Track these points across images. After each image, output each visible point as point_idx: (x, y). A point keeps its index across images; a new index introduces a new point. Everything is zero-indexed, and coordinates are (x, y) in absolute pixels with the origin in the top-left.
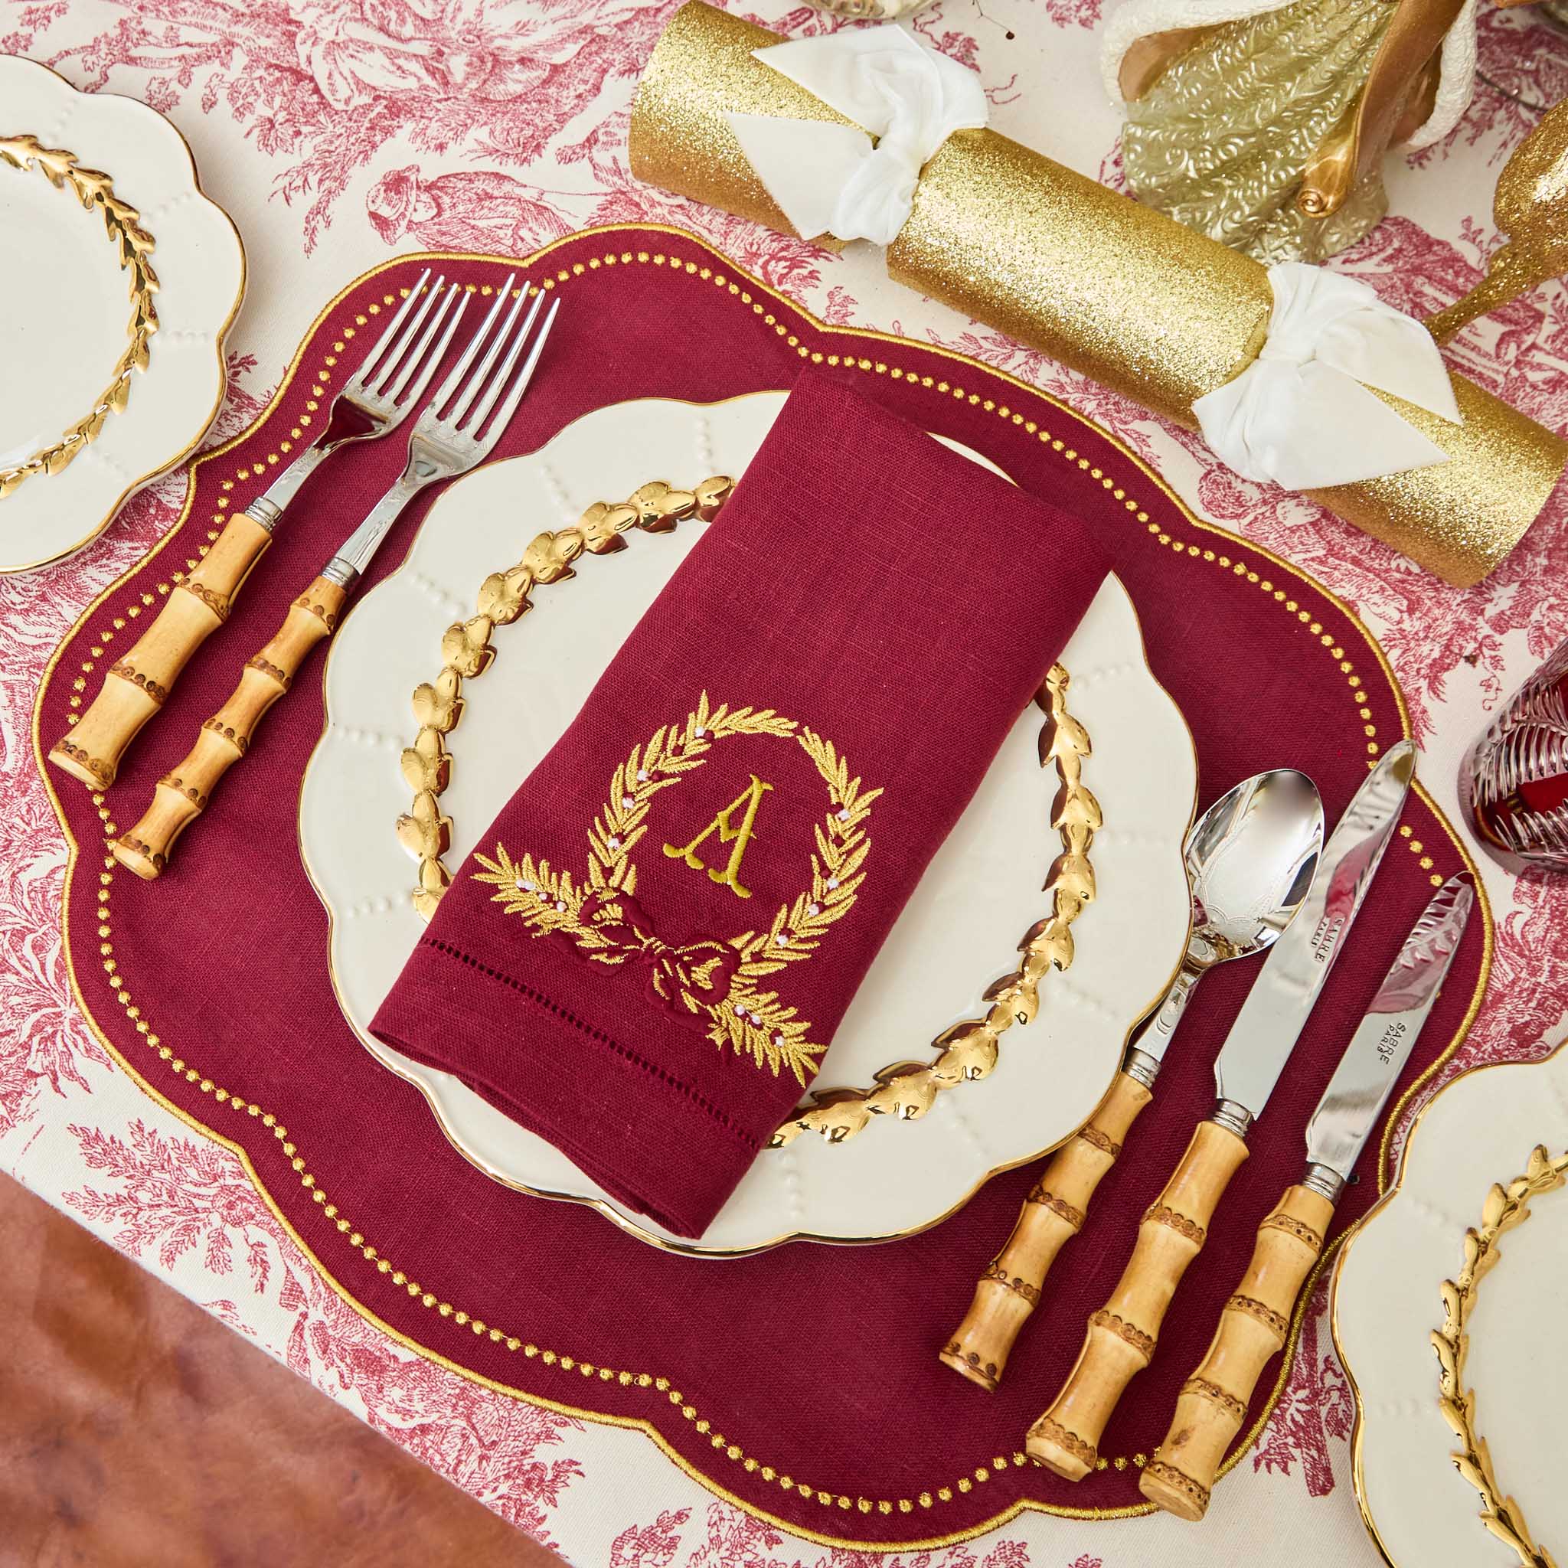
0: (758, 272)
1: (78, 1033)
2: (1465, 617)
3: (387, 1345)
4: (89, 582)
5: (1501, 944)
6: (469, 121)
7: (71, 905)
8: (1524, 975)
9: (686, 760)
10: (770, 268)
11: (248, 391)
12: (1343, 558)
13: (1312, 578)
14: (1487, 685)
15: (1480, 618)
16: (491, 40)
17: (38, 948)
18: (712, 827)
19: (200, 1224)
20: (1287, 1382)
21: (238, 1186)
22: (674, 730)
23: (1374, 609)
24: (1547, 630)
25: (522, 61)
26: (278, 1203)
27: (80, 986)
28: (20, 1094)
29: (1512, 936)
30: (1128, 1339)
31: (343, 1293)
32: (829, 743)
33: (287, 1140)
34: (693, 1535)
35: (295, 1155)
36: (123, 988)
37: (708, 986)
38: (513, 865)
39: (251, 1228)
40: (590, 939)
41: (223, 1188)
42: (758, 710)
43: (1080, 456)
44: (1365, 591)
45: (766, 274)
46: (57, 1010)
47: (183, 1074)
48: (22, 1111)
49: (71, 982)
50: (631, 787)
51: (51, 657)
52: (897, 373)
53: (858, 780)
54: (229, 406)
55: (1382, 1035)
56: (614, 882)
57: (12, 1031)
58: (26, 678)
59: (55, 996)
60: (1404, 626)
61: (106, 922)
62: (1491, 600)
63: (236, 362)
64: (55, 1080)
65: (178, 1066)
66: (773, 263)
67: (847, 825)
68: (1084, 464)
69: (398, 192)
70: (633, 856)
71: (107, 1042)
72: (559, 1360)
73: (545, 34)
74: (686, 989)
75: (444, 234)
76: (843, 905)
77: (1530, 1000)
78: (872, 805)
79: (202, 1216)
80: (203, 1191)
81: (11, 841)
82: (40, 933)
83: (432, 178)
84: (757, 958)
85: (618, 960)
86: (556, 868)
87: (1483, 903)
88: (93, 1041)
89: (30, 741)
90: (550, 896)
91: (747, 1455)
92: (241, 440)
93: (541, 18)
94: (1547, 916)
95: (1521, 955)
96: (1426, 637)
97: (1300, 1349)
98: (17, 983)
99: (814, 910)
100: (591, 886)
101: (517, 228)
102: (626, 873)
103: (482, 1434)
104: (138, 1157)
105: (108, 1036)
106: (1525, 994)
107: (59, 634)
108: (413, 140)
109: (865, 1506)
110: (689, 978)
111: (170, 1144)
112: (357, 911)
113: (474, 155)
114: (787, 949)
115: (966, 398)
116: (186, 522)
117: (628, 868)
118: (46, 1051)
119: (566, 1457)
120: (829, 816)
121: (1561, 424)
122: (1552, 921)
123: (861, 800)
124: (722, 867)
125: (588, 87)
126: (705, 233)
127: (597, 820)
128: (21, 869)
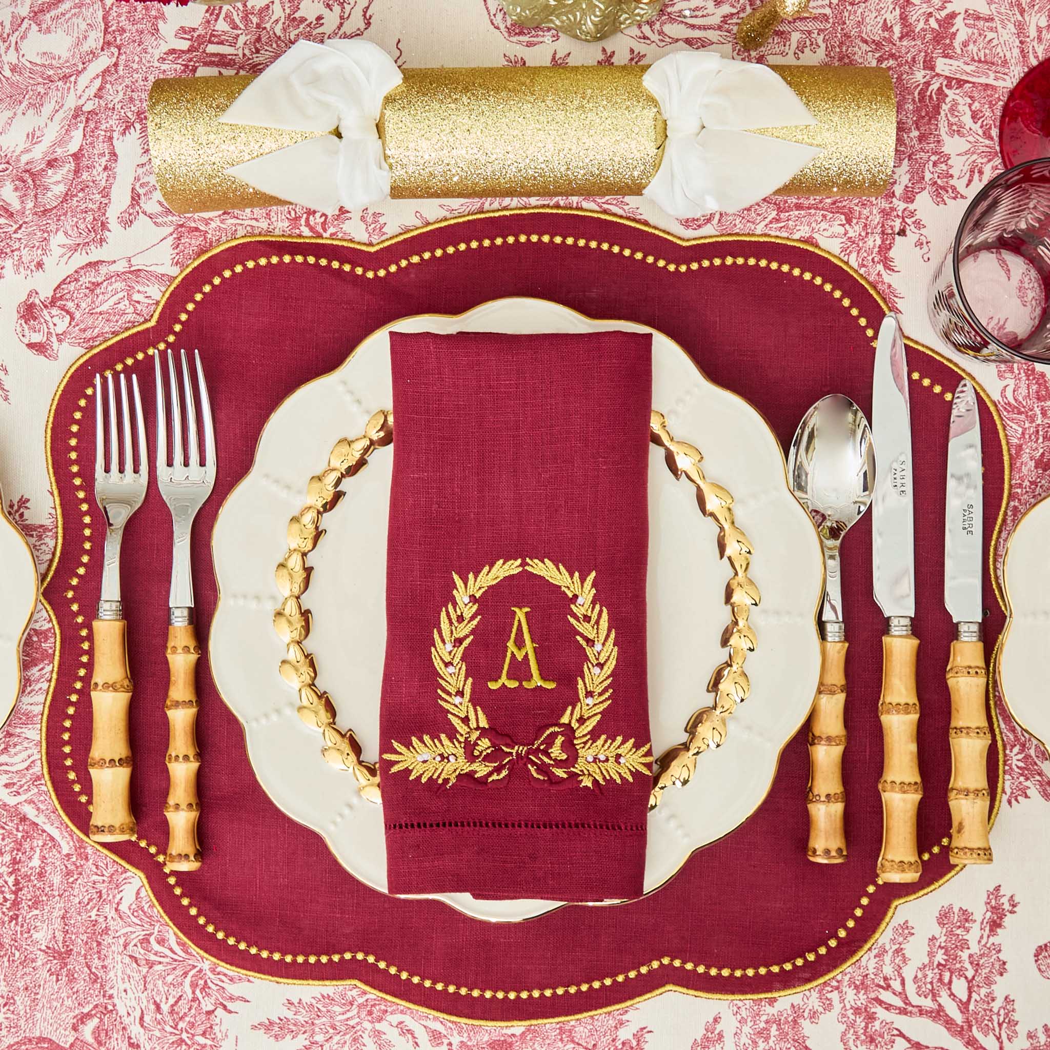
0: (306, 232)
1: (219, 974)
2: (884, 205)
3: (505, 1031)
4: (29, 707)
5: (1005, 413)
6: (46, 235)
7: (163, 907)
8: (1027, 425)
9: (469, 622)
10: (312, 223)
11: (38, 522)
12: (790, 209)
13: (777, 237)
14: (919, 244)
15: (894, 200)
16: (18, 160)
17: (161, 941)
18: (509, 655)
19: (360, 1033)
20: (1005, 749)
21: (367, 1001)
22: (450, 607)
23: (826, 234)
24: (939, 181)
25: (51, 164)
26: (395, 996)
27: (201, 949)
28: (211, 1027)
29: (1009, 404)
30: (904, 792)
31: (463, 1021)
32: (546, 560)
33: (377, 960)
34: (728, 1025)
35: (388, 966)
36: (227, 936)
37: (564, 757)
38: (409, 749)
39: (389, 1017)
40: (481, 770)
41: (359, 1006)
42: (492, 565)
43: (588, 240)
44: (814, 225)
45: (312, 229)
46: (197, 969)
47: (294, 961)
48: (219, 1035)
49: (194, 949)
50: (447, 659)
51: (41, 768)
52: (439, 253)
53: (577, 574)
54: (33, 540)
55: (962, 518)
56: (473, 724)
57: (181, 996)
58: (36, 790)
59: (190, 962)
60: (849, 235)
61: (190, 905)
62: (895, 182)
63: (16, 507)
64: (225, 1007)
65: (289, 959)
66: (311, 218)
67: (586, 606)
68: (593, 244)
69: (35, 319)
70: (474, 701)
71: (239, 970)
72: (603, 983)
73: (52, 133)
74: (553, 766)
75: (85, 330)
76: (612, 657)
77: (1038, 439)
78: (594, 585)
79: (358, 1028)
80: (349, 1015)
81: (100, 892)
82: (156, 933)
83: (50, 294)
84: (582, 721)
85: (504, 773)
86: (435, 736)
87: (982, 394)
88: (230, 973)
89: (67, 826)
90: (441, 755)
91: (733, 970)
92: (56, 560)
93: (41, 121)
94: (1024, 378)
95: (1020, 413)
96: (867, 233)
97: (1003, 726)
98: (164, 968)
99: (597, 670)
100: (462, 735)
101: (129, 297)
102: (476, 715)
103: (585, 1044)
104: (301, 1019)
105: (238, 966)
106: (1033, 437)
107: (35, 751)
108: (17, 272)
109: (811, 957)
110: (550, 758)
111: (314, 1002)
112: (335, 823)
113: (66, 257)
114: (595, 705)
115: (493, 243)
116: (61, 633)
117: (476, 711)
118: (208, 995)
119: (637, 1029)
120: (573, 606)
121: (882, 21)
122: (1028, 379)
123: (585, 585)
124: (529, 677)
125: (107, 158)
126: (254, 223)
127: (439, 691)
128: (118, 904)
